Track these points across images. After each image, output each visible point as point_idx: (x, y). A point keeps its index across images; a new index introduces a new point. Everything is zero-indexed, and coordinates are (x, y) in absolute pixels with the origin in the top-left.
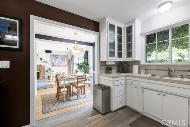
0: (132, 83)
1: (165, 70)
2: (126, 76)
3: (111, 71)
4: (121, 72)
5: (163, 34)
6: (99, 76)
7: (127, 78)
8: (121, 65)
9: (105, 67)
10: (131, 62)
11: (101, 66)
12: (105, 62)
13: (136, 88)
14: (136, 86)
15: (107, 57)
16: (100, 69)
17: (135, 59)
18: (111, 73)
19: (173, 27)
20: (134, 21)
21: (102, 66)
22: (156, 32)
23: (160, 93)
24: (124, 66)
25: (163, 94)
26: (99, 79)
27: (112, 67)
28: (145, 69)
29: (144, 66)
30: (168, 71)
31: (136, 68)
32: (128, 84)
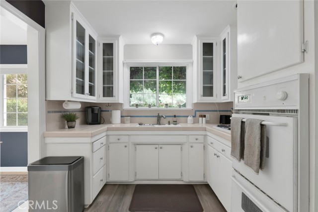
0: (119, 139)
1: (153, 116)
2: (108, 130)
3: (74, 123)
4: (90, 124)
5: (150, 71)
6: (43, 137)
7: (110, 133)
8: (90, 110)
9: (58, 115)
10: (108, 105)
11: (49, 112)
12: (61, 103)
13: (126, 147)
14: (125, 144)
15: (72, 93)
16: (48, 121)
17: (118, 100)
18: (74, 127)
19: (160, 66)
20: (117, 37)
21: (53, 112)
22: (143, 66)
23: (157, 146)
24: (96, 112)
25: (160, 146)
26: (43, 146)
27: (75, 115)
28: (131, 116)
29: (128, 111)
30: (156, 118)
31: (117, 115)
32: (111, 143)
